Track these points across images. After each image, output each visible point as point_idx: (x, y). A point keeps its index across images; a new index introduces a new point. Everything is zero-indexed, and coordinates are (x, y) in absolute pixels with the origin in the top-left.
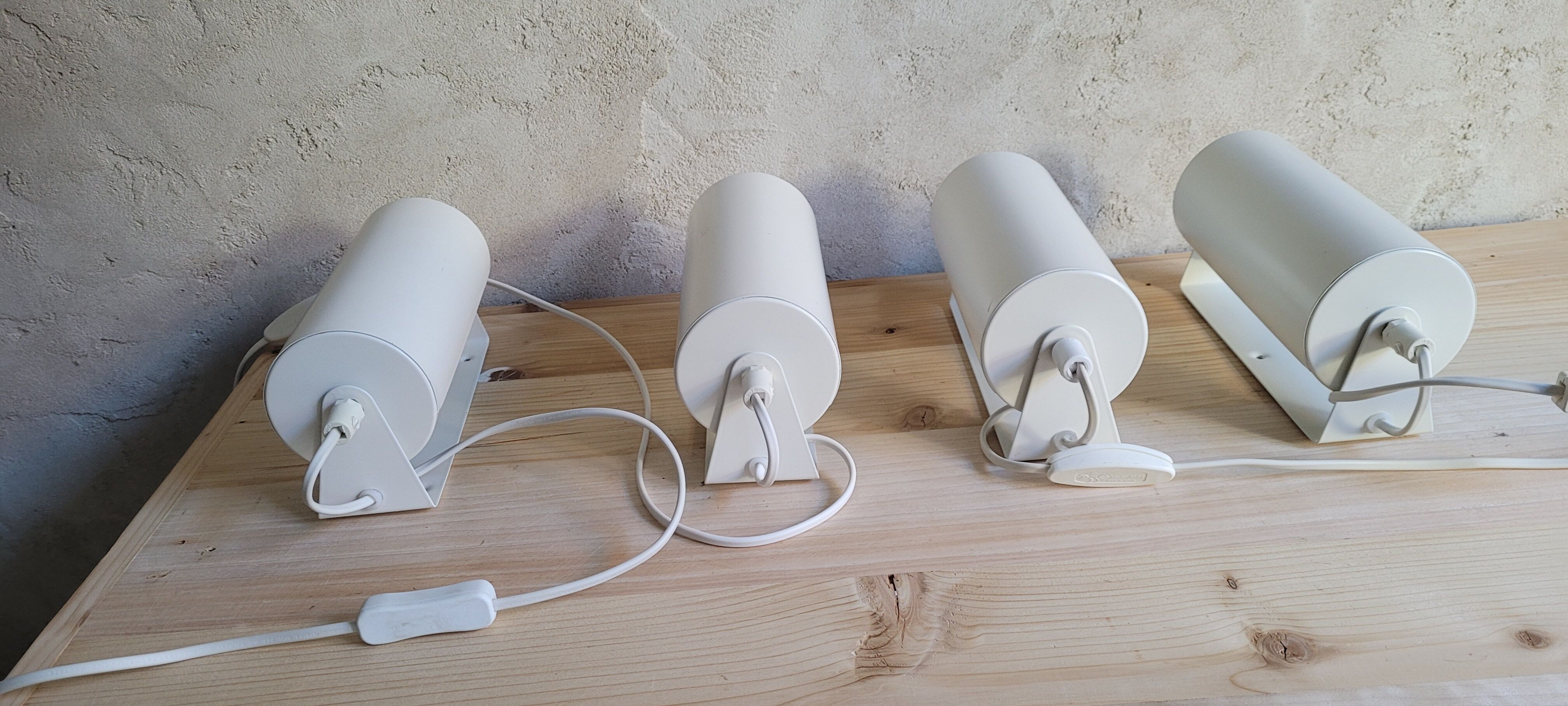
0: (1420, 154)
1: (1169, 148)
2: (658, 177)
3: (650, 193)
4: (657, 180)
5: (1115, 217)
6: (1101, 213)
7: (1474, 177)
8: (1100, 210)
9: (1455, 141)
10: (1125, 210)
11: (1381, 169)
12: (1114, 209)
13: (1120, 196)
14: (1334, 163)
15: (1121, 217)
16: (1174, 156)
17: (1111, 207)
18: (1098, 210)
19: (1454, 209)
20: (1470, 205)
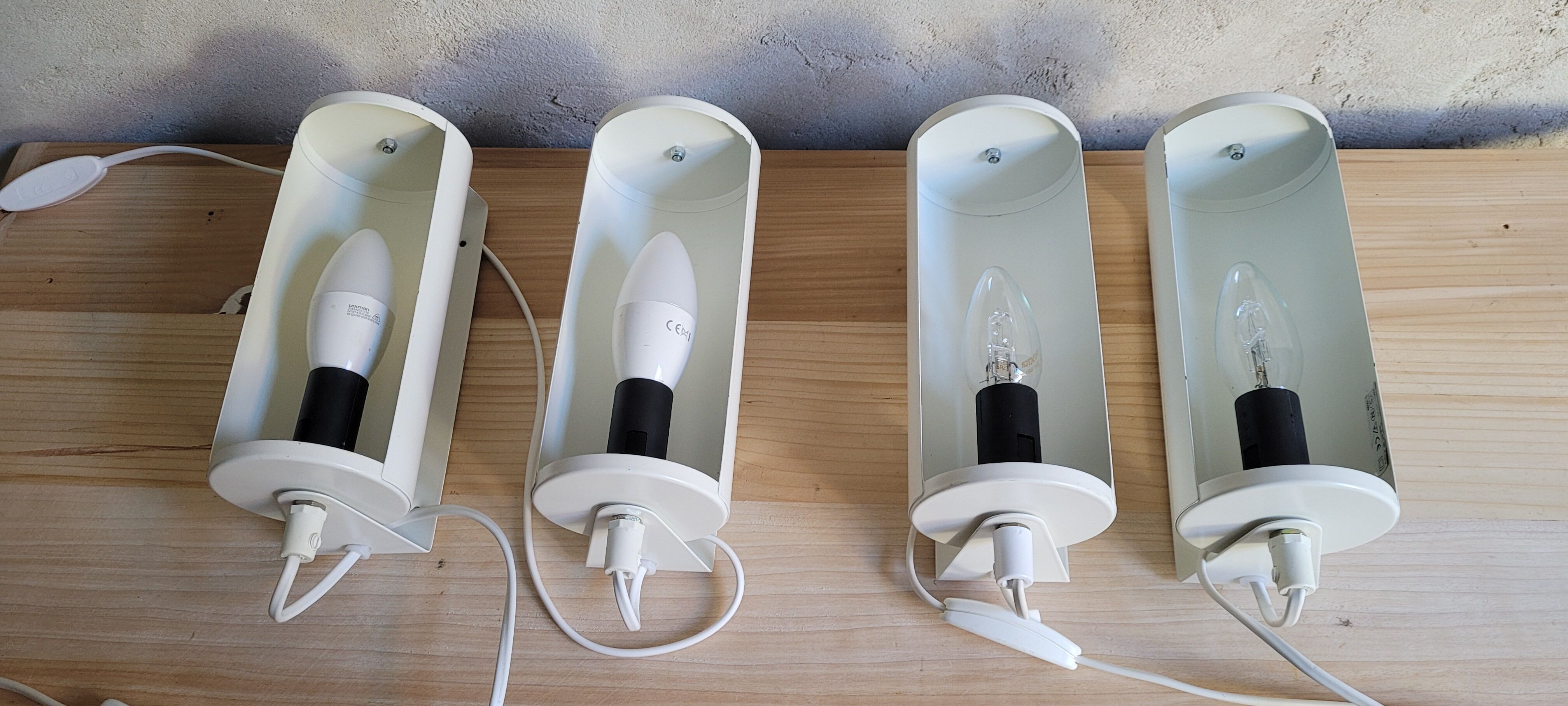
0: (1486, 31)
1: (1131, 15)
2: (438, 16)
3: (431, 33)
4: (437, 19)
5: (1050, 83)
6: (1031, 78)
7: (1553, 58)
8: (1031, 75)
9: (1542, 16)
10: (1065, 76)
11: (1425, 45)
12: (1049, 75)
13: (1058, 62)
14: (1360, 37)
15: (1057, 84)
16: (1139, 23)
17: (1045, 72)
18: (1027, 75)
19: (1511, 89)
20: (1536, 86)
